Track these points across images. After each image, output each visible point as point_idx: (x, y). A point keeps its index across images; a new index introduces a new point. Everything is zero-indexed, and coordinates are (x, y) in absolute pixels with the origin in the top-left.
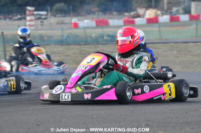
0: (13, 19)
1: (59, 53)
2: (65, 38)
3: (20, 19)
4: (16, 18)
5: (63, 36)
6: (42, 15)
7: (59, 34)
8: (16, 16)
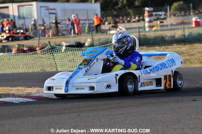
0: (132, 21)
1: (183, 53)
2: (187, 37)
3: (139, 21)
4: (134, 20)
5: (184, 36)
6: (161, 15)
7: (181, 34)
8: (135, 18)
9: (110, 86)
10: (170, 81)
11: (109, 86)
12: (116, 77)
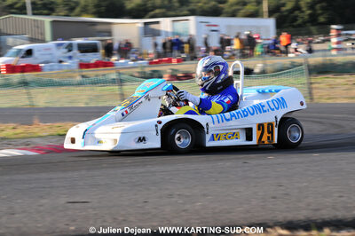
9: (144, 138)
10: (271, 132)
11: (142, 140)
12: (156, 126)
